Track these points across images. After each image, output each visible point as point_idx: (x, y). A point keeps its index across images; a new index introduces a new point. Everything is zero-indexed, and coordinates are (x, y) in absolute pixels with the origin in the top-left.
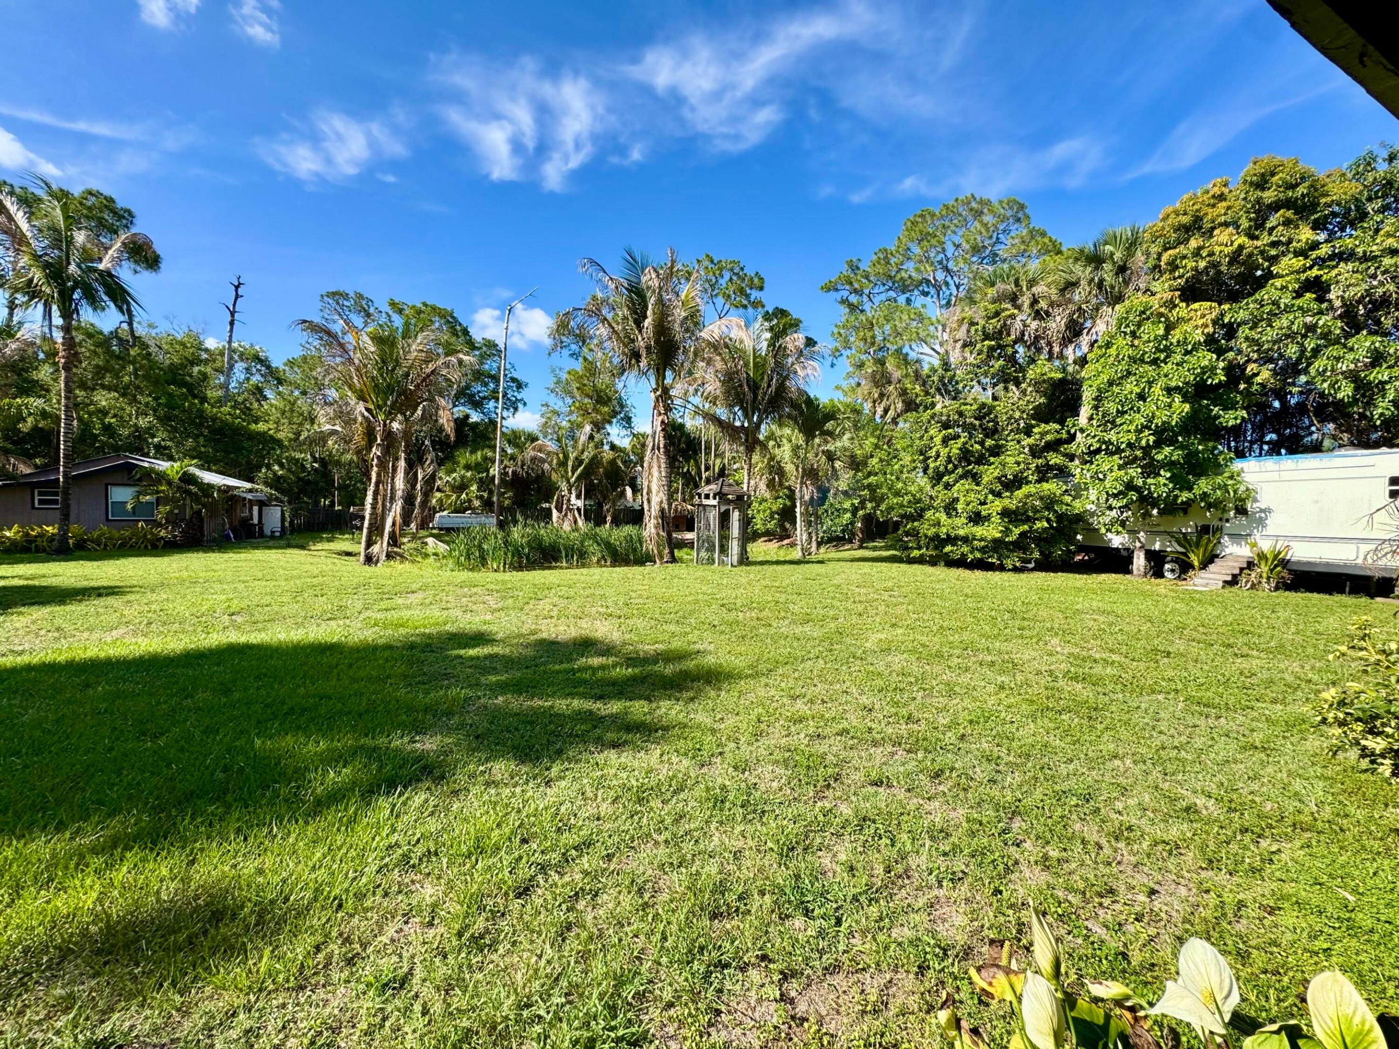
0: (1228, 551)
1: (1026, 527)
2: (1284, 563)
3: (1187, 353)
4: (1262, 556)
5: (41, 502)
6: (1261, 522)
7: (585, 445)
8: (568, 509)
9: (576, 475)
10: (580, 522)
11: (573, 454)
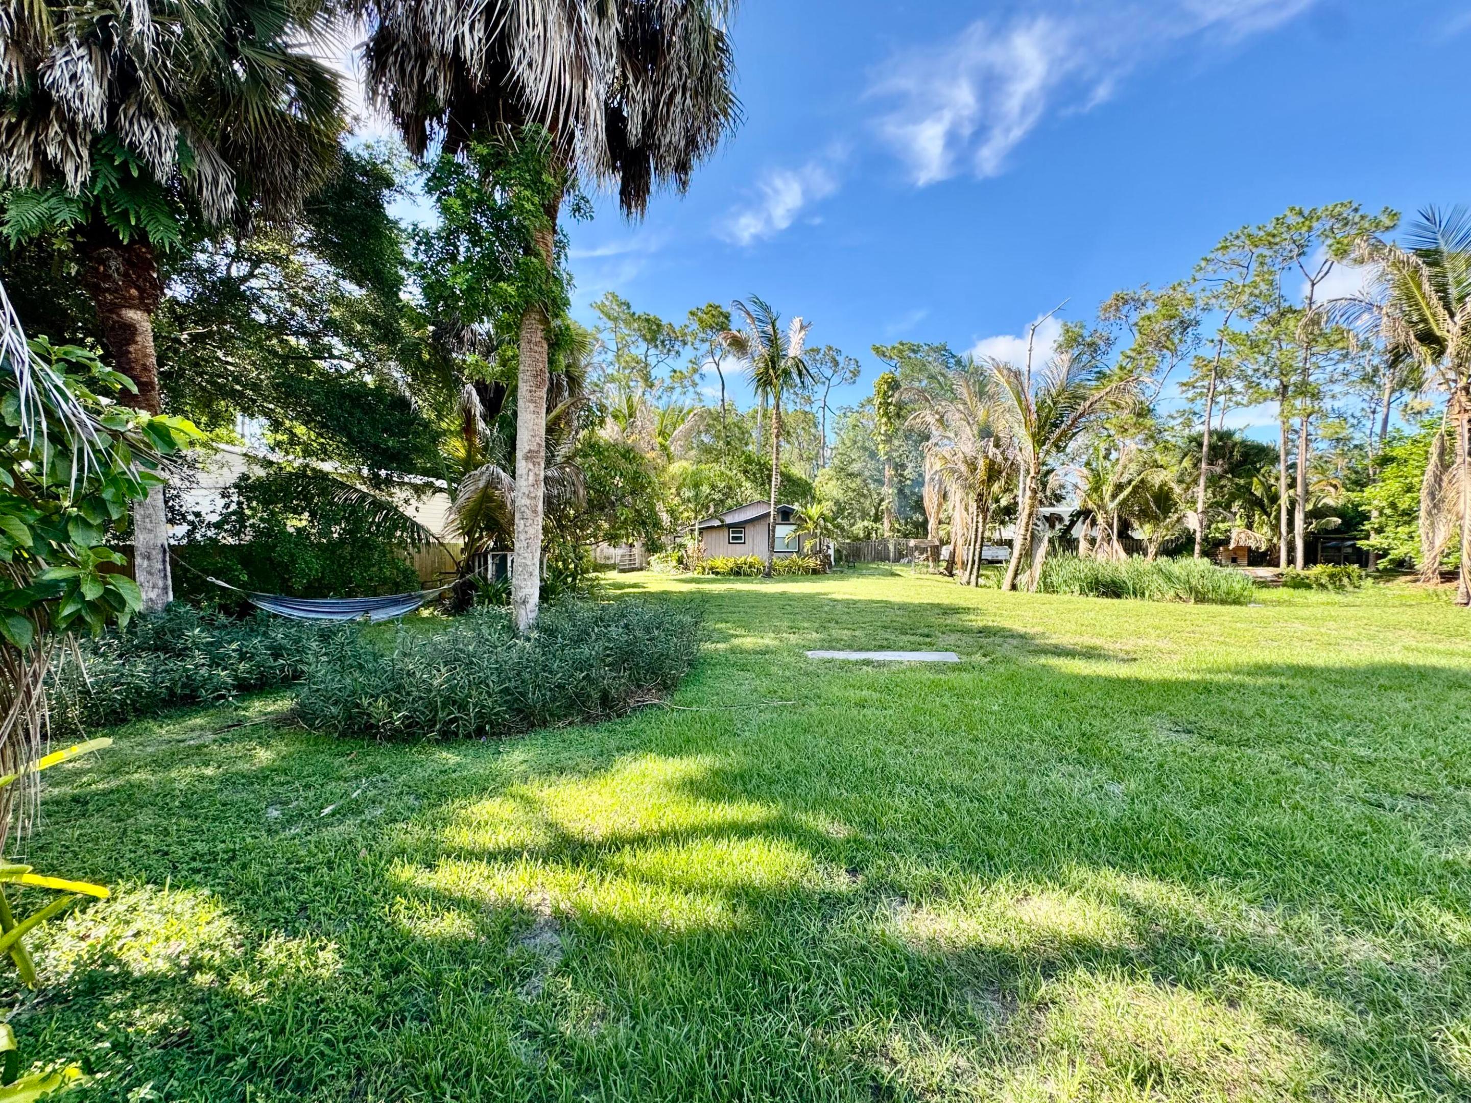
5: (733, 538)
7: (1125, 467)
8: (1103, 539)
9: (1117, 501)
10: (1122, 554)
11: (1113, 478)
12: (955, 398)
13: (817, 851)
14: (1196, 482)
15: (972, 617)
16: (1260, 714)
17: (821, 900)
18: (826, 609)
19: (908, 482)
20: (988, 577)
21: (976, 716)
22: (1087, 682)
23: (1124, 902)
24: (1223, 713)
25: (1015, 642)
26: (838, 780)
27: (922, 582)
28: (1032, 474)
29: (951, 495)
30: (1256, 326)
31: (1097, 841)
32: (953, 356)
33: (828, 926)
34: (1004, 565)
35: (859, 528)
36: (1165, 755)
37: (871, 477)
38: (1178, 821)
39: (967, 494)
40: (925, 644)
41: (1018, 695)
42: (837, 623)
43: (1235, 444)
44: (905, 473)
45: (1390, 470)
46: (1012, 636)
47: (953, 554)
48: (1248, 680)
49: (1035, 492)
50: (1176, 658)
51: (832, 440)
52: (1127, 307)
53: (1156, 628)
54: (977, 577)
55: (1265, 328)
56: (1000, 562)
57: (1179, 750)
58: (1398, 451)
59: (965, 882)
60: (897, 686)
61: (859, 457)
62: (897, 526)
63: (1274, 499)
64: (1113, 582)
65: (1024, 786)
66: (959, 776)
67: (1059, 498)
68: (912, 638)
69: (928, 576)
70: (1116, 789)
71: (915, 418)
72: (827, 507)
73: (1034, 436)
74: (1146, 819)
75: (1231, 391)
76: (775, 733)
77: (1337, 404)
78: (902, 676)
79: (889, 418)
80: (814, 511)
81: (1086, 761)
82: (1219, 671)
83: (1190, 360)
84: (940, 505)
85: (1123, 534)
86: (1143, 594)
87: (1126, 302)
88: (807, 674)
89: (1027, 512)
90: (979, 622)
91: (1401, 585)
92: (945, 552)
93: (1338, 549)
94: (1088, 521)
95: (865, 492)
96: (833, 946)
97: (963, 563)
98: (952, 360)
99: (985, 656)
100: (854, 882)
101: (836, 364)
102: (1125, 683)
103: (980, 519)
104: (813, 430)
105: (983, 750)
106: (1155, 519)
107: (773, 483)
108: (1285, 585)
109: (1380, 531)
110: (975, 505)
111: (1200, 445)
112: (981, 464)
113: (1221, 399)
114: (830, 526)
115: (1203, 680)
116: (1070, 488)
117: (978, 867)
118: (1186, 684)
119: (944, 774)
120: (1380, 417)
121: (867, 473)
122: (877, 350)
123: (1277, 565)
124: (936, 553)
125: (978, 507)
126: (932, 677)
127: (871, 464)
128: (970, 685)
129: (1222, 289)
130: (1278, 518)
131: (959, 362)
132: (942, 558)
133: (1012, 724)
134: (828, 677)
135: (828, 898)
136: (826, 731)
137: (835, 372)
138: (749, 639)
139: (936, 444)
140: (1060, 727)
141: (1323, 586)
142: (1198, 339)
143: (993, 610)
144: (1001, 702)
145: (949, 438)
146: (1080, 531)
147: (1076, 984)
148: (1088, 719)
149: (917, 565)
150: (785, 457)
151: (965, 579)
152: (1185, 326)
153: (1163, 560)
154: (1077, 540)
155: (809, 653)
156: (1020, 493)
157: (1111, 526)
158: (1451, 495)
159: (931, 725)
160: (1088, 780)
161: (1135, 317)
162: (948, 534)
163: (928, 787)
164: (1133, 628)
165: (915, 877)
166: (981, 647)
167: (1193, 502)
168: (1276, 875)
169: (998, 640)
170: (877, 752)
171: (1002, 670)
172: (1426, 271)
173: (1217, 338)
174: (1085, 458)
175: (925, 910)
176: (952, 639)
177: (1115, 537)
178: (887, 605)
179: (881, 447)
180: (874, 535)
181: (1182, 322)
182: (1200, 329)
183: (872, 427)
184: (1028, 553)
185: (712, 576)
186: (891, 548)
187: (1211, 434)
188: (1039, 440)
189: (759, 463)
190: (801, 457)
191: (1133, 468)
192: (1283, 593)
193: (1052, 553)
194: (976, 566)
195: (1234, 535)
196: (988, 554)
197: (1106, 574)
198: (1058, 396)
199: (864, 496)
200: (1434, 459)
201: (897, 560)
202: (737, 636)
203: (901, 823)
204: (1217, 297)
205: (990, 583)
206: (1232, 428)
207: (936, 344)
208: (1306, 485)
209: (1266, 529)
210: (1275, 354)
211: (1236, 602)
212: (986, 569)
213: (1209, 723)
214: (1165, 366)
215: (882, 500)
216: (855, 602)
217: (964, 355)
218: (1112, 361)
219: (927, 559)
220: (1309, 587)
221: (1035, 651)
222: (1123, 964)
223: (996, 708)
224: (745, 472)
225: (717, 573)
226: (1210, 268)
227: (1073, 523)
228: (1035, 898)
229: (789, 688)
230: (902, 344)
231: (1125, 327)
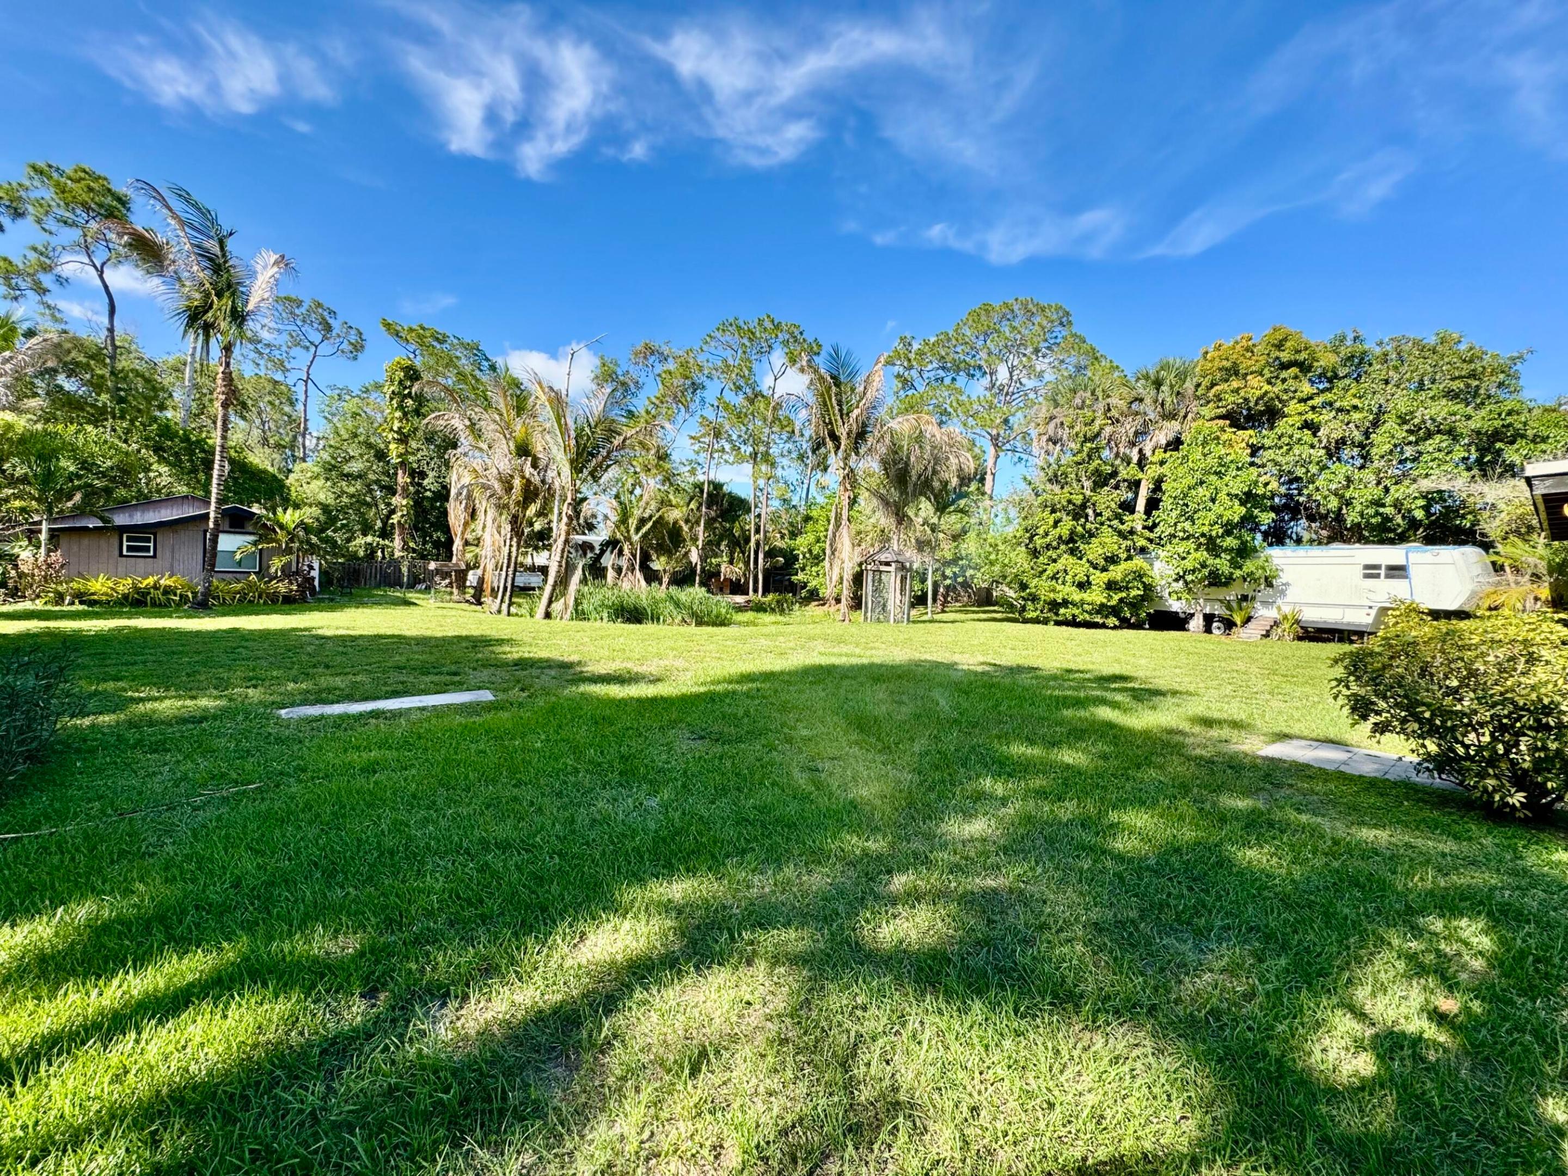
0: (1260, 613)
1: (1124, 595)
2: (1297, 622)
3: (1238, 469)
4: (1285, 618)
5: (130, 548)
6: (1283, 593)
7: (647, 504)
8: (628, 569)
9: (640, 534)
10: (643, 583)
11: (637, 513)
12: (488, 405)
13: (313, 986)
14: (698, 523)
15: (508, 649)
16: (747, 714)
17: (324, 1052)
18: (309, 649)
19: (428, 494)
20: (520, 605)
21: (519, 757)
22: (622, 704)
23: (667, 907)
24: (724, 717)
25: (553, 673)
26: (340, 877)
27: (445, 611)
28: (569, 500)
29: (480, 515)
30: (738, 400)
31: (642, 857)
32: (487, 359)
33: (336, 1085)
34: (537, 592)
35: (360, 543)
36: (687, 763)
37: (377, 482)
38: (701, 817)
39: (501, 514)
40: (453, 683)
41: (560, 727)
42: (327, 667)
43: (724, 495)
44: (425, 482)
45: (809, 526)
46: (550, 667)
47: (481, 580)
48: (737, 687)
49: (570, 518)
50: (689, 674)
51: (317, 427)
52: (653, 358)
53: (672, 649)
54: (509, 605)
55: (746, 403)
56: (533, 589)
57: (697, 755)
58: (814, 514)
59: (518, 949)
60: (420, 738)
61: (361, 455)
62: (412, 545)
63: (747, 540)
64: (636, 608)
65: (573, 821)
66: (504, 831)
67: (591, 527)
68: (436, 678)
69: (451, 605)
70: (653, 803)
71: (436, 418)
72: (309, 514)
73: (572, 462)
74: (678, 824)
75: (723, 450)
76: (227, 836)
77: (785, 474)
78: (426, 725)
79: (405, 414)
80: (289, 517)
81: (627, 782)
82: (719, 683)
83: (697, 418)
84: (466, 524)
85: (645, 568)
86: (658, 619)
87: (652, 353)
88: (279, 740)
89: (563, 538)
90: (514, 653)
91: (813, 609)
92: (472, 578)
93: (781, 582)
94: (616, 551)
95: (368, 499)
96: (347, 1108)
97: (493, 589)
98: (485, 363)
99: (522, 690)
100: (374, 1005)
101: (328, 328)
102: (654, 701)
103: (514, 543)
104: (287, 409)
105: (527, 794)
106: (669, 554)
107: (215, 473)
108: (751, 609)
109: (803, 569)
110: (509, 527)
111: (702, 491)
112: (517, 483)
113: (716, 455)
114: (314, 539)
115: (710, 691)
116: (600, 518)
117: (531, 926)
118: (698, 696)
119: (486, 831)
120: (805, 486)
121: (372, 477)
122: (388, 326)
123: (747, 594)
124: (461, 576)
125: (512, 530)
126: (463, 721)
127: (378, 466)
128: (509, 725)
129: (720, 364)
130: (749, 556)
131: (493, 368)
132: (468, 584)
133: (556, 759)
134: (316, 741)
135: (332, 1045)
136: (318, 815)
137: (325, 338)
138: (167, 703)
139: (465, 454)
140: (602, 752)
141: (773, 610)
142: (703, 400)
143: (527, 639)
144: (543, 737)
145: (481, 450)
146: (608, 560)
147: (634, 1007)
148: (627, 741)
149: (437, 591)
150: (236, 438)
151: (495, 607)
152: (695, 387)
153: (674, 590)
154: (605, 569)
155: (283, 712)
156: (555, 518)
157: (634, 556)
158: (839, 546)
159: (466, 777)
160: (630, 800)
161: (659, 368)
162: (476, 556)
163: (467, 852)
164: (655, 650)
165: (458, 965)
166: (518, 681)
167: (695, 539)
168: (768, 842)
169: (535, 672)
170: (398, 826)
171: (541, 704)
172: (834, 388)
173: (716, 404)
174: (614, 491)
175: (473, 1002)
176: (485, 674)
177: (637, 567)
178: (400, 640)
179: (392, 446)
180: (379, 553)
181: (693, 384)
182: (706, 394)
183: (380, 420)
184: (563, 581)
185: (78, 607)
186: (405, 570)
187: (709, 483)
188: (577, 466)
189: (186, 439)
190: (265, 442)
191: (653, 505)
192: (749, 615)
193: (584, 581)
194: (508, 594)
195: (723, 568)
196: (521, 580)
197: (630, 601)
198: (596, 426)
199: (369, 505)
200: (833, 521)
201: (411, 586)
202: (141, 700)
203: (436, 906)
204: (717, 370)
205: (522, 611)
206: (722, 481)
207: (467, 340)
208: (766, 532)
209: (741, 565)
210: (751, 427)
211: (723, 624)
212: (518, 596)
213: (716, 728)
214: (680, 419)
215: (393, 512)
216: (354, 638)
217: (500, 362)
218: (640, 404)
219: (451, 583)
220: (765, 611)
221: (573, 680)
222: (671, 968)
223: (539, 745)
224: (158, 449)
225: (92, 603)
226: (713, 344)
227: (603, 552)
228: (591, 937)
229: (248, 767)
230: (423, 329)
231: (651, 376)
